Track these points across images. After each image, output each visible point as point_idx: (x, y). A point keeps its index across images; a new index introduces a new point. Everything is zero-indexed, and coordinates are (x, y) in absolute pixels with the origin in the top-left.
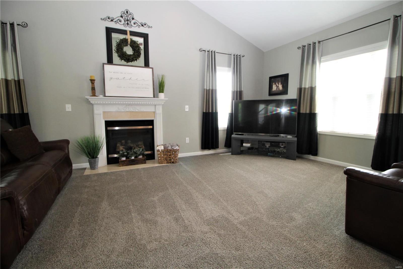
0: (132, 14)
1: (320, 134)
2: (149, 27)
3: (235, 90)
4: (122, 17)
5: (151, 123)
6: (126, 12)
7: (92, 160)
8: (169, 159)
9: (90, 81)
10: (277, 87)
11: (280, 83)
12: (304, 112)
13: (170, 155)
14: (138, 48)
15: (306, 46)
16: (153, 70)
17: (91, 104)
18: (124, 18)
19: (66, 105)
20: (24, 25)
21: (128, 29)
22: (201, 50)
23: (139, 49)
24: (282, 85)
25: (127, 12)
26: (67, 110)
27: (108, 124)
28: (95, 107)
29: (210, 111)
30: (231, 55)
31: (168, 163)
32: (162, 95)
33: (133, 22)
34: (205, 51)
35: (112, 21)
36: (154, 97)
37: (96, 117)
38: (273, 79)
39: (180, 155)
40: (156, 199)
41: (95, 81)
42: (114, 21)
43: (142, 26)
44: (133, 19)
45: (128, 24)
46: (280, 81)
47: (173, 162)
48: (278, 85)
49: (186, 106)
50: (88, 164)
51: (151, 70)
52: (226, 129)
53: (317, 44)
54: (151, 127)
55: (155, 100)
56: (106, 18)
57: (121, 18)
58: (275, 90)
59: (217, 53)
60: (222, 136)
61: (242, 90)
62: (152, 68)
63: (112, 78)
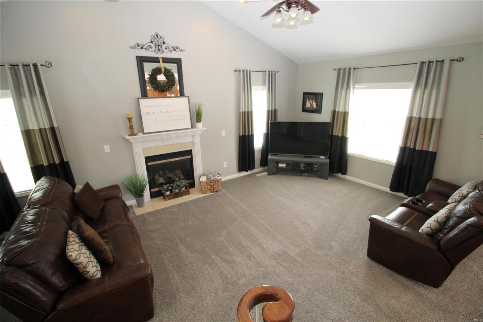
0: (163, 38)
1: (349, 156)
2: (182, 51)
3: (270, 109)
4: (152, 42)
5: (190, 152)
6: (155, 36)
7: (139, 199)
8: (213, 188)
9: (127, 119)
10: (312, 104)
11: (314, 101)
12: (337, 135)
13: (213, 185)
14: (172, 78)
15: (341, 69)
16: (189, 99)
17: (130, 143)
18: (154, 43)
19: (104, 146)
20: (48, 65)
21: (160, 55)
22: (236, 71)
24: (316, 103)
25: (157, 36)
26: (106, 151)
27: (148, 159)
28: (134, 145)
29: (247, 134)
30: (266, 72)
31: (212, 192)
32: (199, 125)
33: (164, 46)
34: (240, 71)
35: (142, 48)
36: (192, 127)
37: (136, 155)
38: (307, 96)
40: (222, 238)
41: (132, 119)
42: (144, 47)
43: (175, 50)
44: (164, 43)
45: (159, 50)
46: (314, 99)
47: (216, 191)
48: (312, 102)
49: (222, 131)
51: (187, 99)
52: (261, 148)
53: (352, 70)
54: (189, 157)
55: (193, 131)
56: (136, 46)
57: (151, 44)
58: (308, 108)
59: (252, 71)
60: (257, 156)
61: (277, 108)
62: (188, 97)
63: (148, 113)
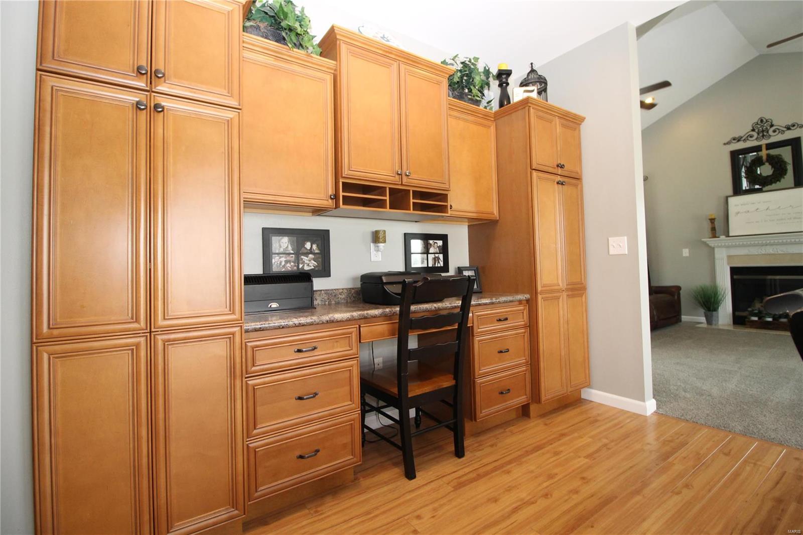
0: (770, 121)
4: (753, 130)
6: (759, 122)
7: (709, 313)
9: (709, 221)
14: (779, 164)
17: (710, 247)
18: (757, 130)
19: (683, 250)
21: (764, 142)
23: (780, 166)
25: (762, 121)
26: (684, 255)
27: (734, 271)
28: (716, 250)
33: (772, 129)
35: (739, 141)
37: (718, 263)
41: (716, 220)
42: (742, 139)
43: (789, 129)
44: (772, 126)
45: (763, 136)
50: (704, 318)
56: (731, 141)
57: (752, 133)
63: (738, 213)
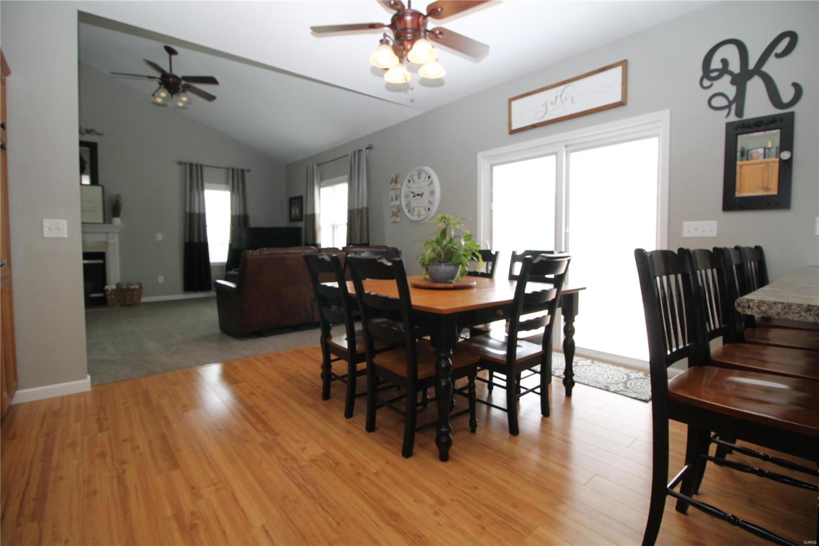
2: (99, 134)
3: (236, 214)
5: (102, 255)
11: (297, 207)
16: (103, 189)
22: (180, 163)
24: (298, 210)
29: (196, 241)
30: (227, 168)
31: (122, 306)
32: (117, 221)
34: (186, 164)
36: (104, 222)
38: (292, 201)
39: (144, 299)
43: (88, 132)
46: (297, 204)
47: (130, 306)
48: (295, 209)
49: (158, 234)
51: (101, 188)
54: (101, 261)
55: (107, 227)
58: (294, 215)
59: (205, 166)
61: (248, 214)
62: (103, 186)
